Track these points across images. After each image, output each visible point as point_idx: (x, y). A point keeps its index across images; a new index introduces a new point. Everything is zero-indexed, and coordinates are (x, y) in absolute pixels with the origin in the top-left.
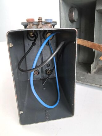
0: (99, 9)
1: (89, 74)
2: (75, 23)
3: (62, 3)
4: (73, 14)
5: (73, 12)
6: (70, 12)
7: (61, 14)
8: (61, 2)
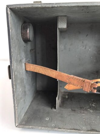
0: (62, 27)
1: (54, 110)
2: (29, 43)
3: (11, 14)
4: (28, 31)
5: (27, 28)
6: (24, 28)
7: (10, 31)
8: (9, 13)
